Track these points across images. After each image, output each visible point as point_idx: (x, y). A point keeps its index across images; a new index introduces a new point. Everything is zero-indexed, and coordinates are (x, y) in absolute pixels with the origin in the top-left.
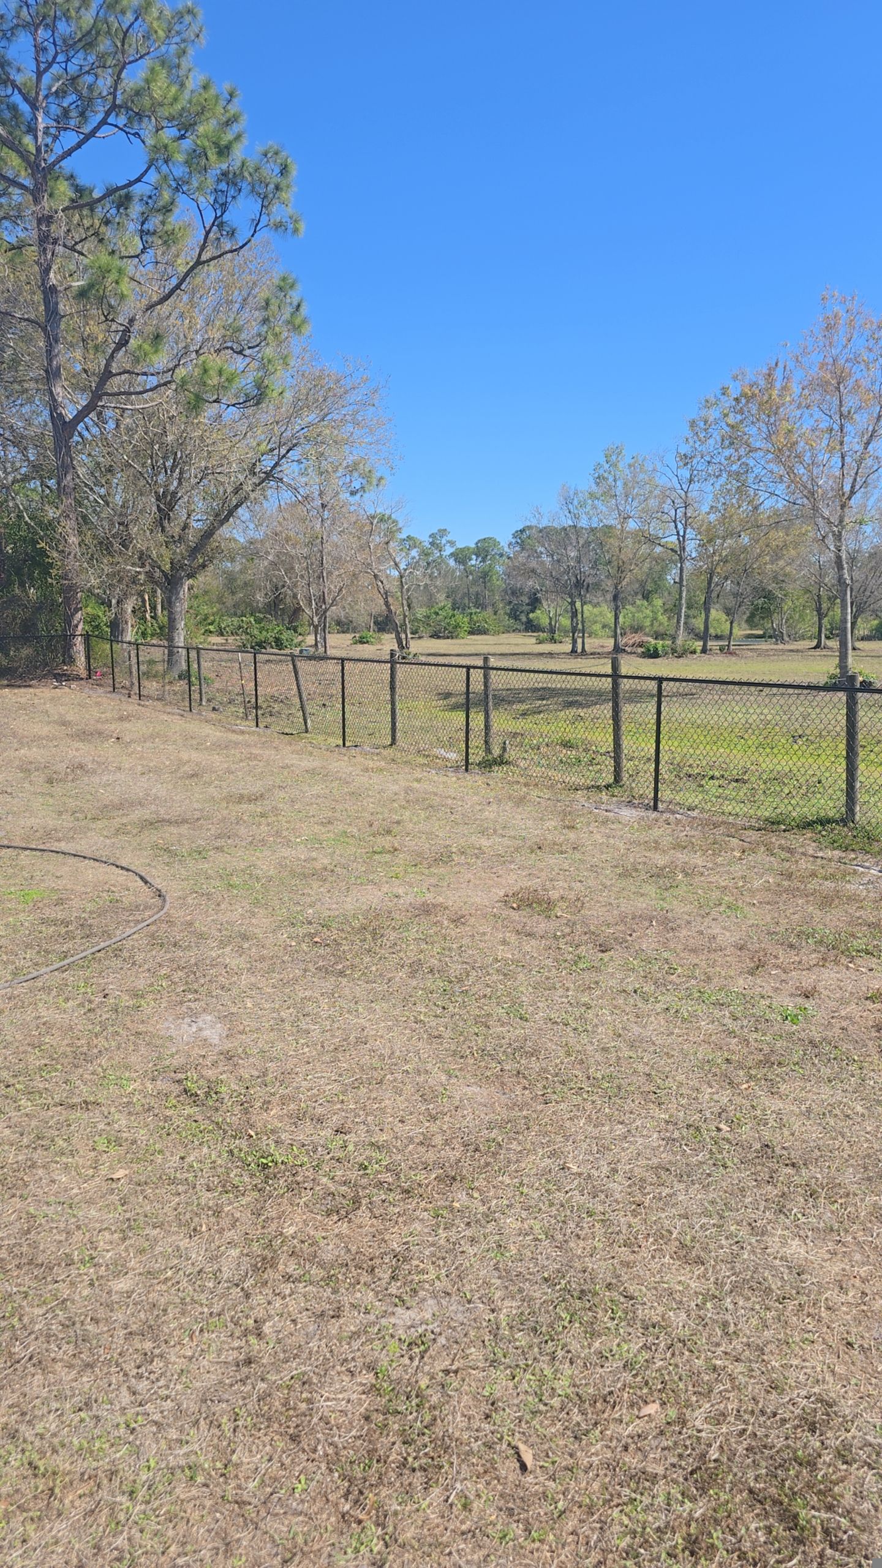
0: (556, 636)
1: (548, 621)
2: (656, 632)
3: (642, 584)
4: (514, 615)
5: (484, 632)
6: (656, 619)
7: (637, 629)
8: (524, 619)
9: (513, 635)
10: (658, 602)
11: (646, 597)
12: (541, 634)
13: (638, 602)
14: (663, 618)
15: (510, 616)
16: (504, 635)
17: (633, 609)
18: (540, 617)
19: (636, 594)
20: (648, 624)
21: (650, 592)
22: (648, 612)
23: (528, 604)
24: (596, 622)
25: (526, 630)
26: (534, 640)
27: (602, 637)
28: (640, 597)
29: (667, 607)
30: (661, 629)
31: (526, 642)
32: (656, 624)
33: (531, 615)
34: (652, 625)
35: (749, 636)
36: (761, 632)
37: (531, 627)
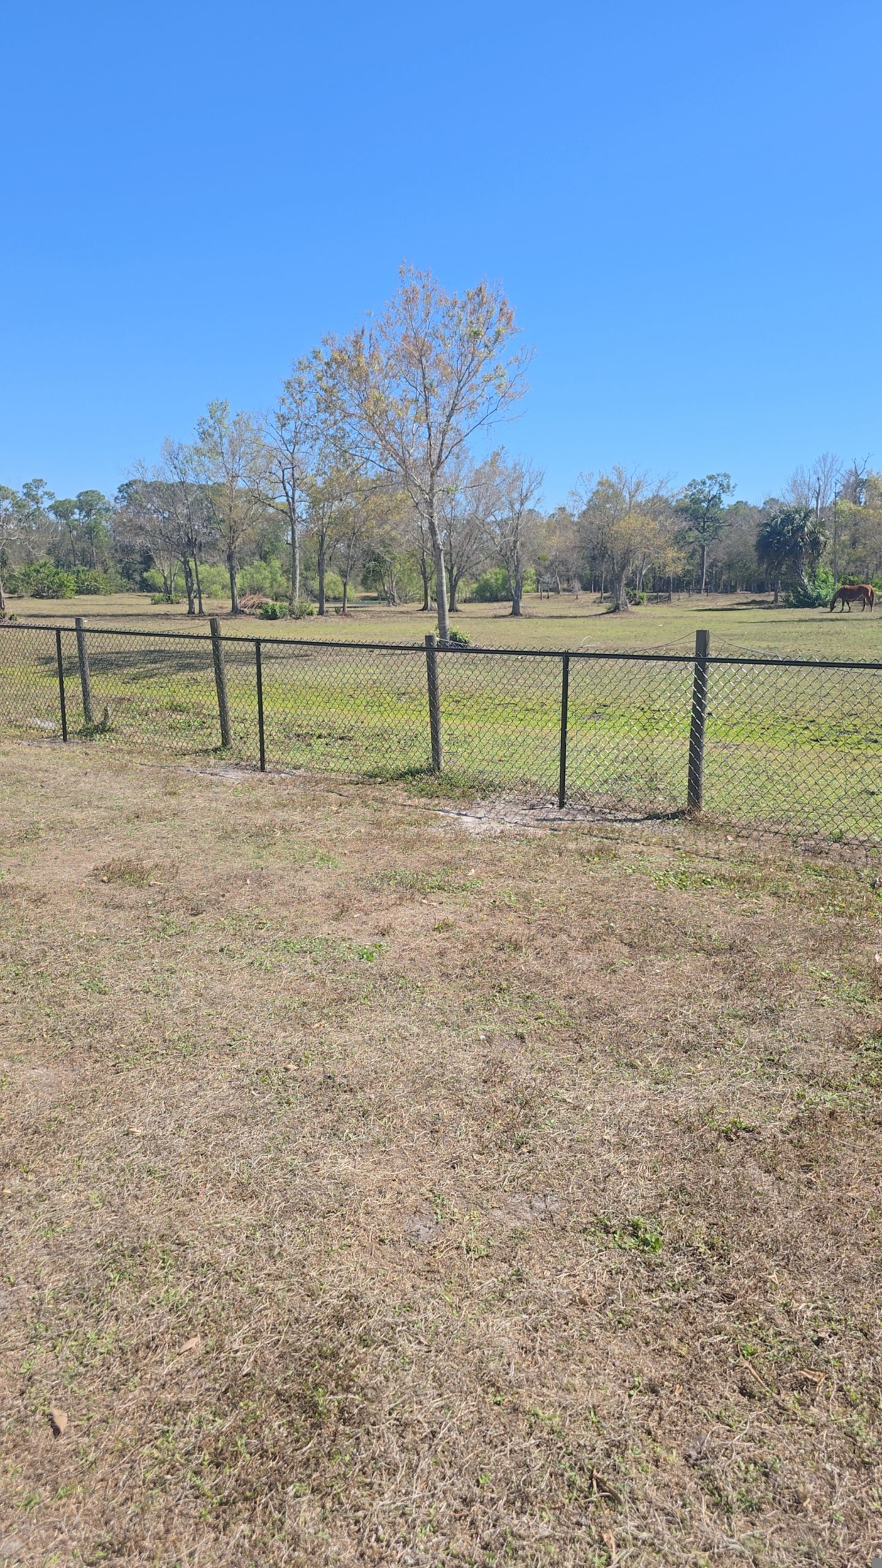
0: (173, 597)
1: (163, 580)
2: (276, 594)
3: (259, 546)
4: (127, 574)
5: (95, 592)
6: (275, 580)
7: (257, 590)
8: (138, 578)
9: (126, 595)
10: (277, 564)
11: (264, 557)
12: (157, 594)
13: (256, 563)
14: (282, 580)
15: (122, 574)
16: (117, 595)
17: (252, 570)
18: (155, 575)
19: (254, 554)
20: (268, 585)
21: (267, 553)
22: (266, 573)
23: (141, 563)
24: (214, 583)
25: (141, 590)
26: (149, 601)
27: (222, 598)
28: (257, 557)
29: (285, 568)
30: (281, 591)
31: (142, 603)
32: (275, 585)
33: (145, 575)
34: (272, 586)
35: (365, 598)
36: (375, 594)
37: (146, 586)
